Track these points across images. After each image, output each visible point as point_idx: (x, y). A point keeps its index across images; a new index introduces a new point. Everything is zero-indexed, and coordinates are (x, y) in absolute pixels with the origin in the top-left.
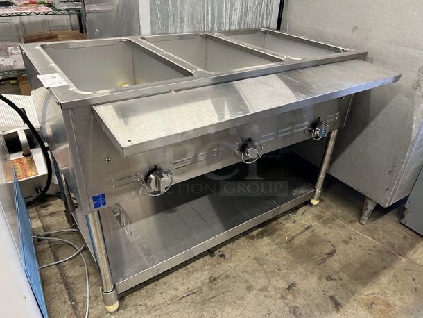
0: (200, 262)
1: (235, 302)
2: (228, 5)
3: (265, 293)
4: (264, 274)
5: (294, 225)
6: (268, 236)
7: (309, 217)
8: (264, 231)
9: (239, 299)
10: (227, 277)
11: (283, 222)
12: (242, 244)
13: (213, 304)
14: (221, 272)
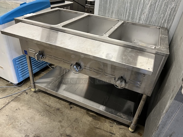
0: (64, 103)
1: (51, 120)
2: (140, 10)
3: (60, 128)
4: (70, 124)
5: (109, 127)
6: (93, 118)
7: (121, 132)
8: (95, 116)
9: (53, 120)
10: (62, 113)
11: (107, 122)
12: (82, 111)
13: (47, 114)
14: (63, 110)
